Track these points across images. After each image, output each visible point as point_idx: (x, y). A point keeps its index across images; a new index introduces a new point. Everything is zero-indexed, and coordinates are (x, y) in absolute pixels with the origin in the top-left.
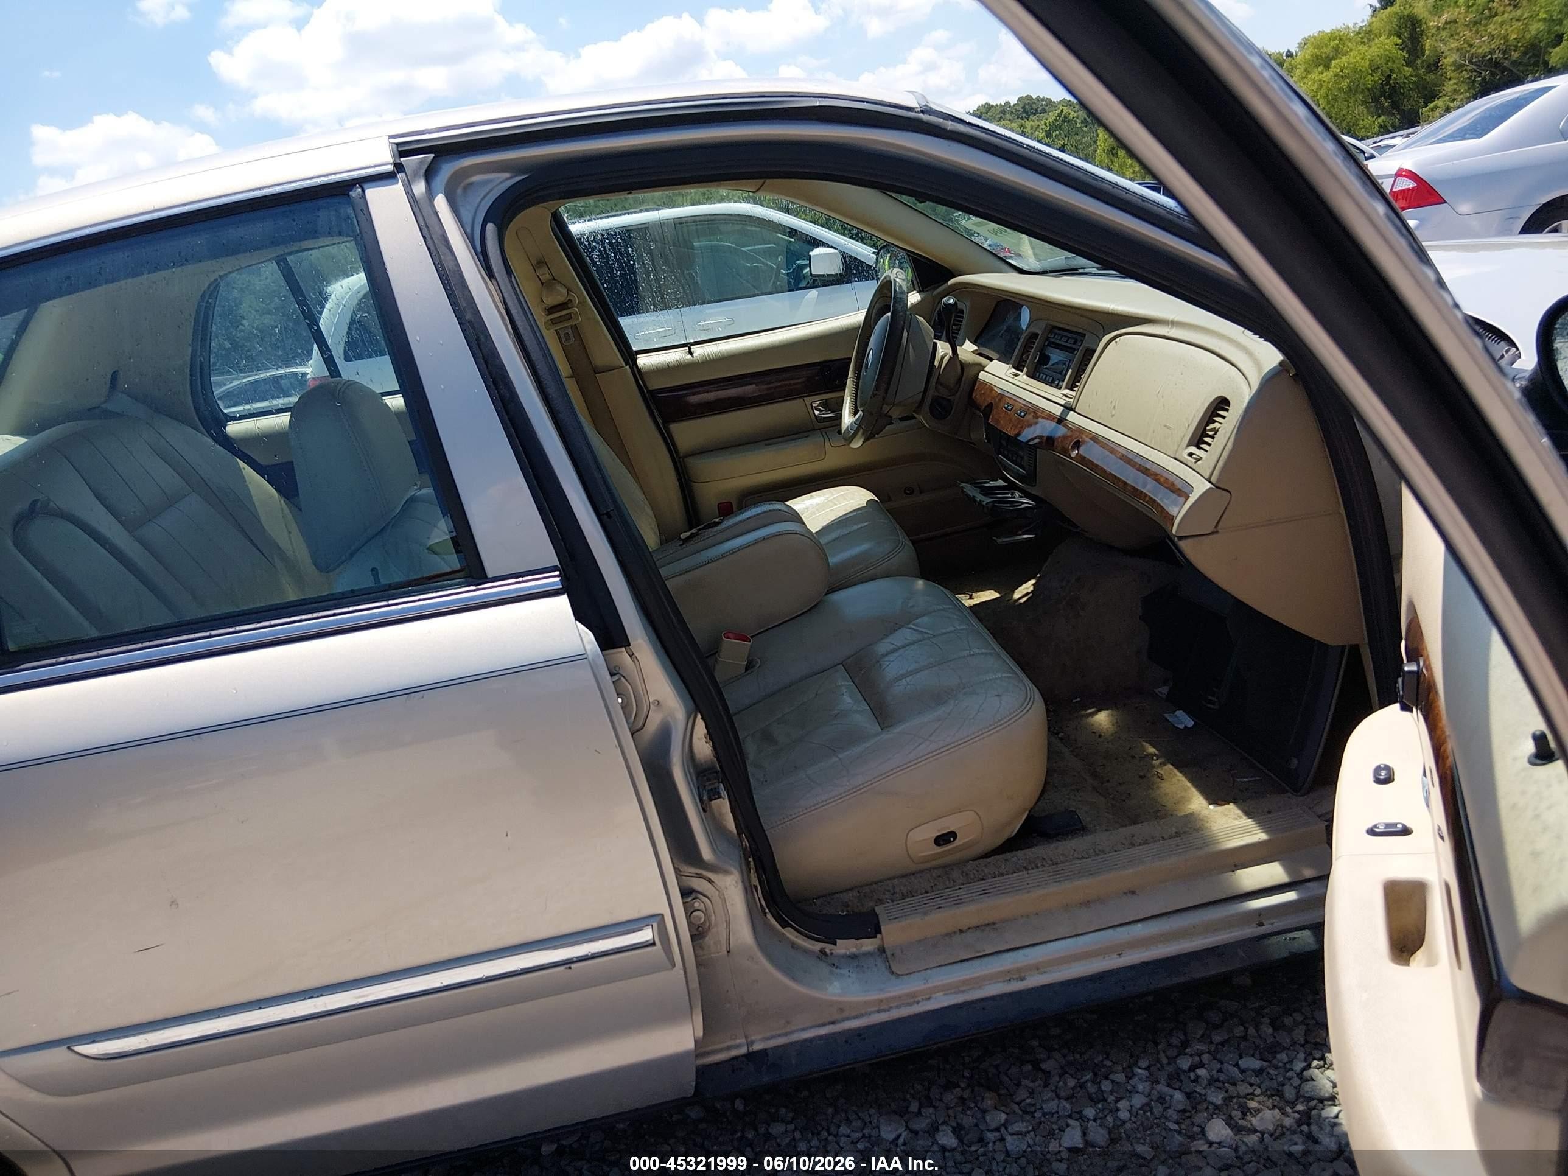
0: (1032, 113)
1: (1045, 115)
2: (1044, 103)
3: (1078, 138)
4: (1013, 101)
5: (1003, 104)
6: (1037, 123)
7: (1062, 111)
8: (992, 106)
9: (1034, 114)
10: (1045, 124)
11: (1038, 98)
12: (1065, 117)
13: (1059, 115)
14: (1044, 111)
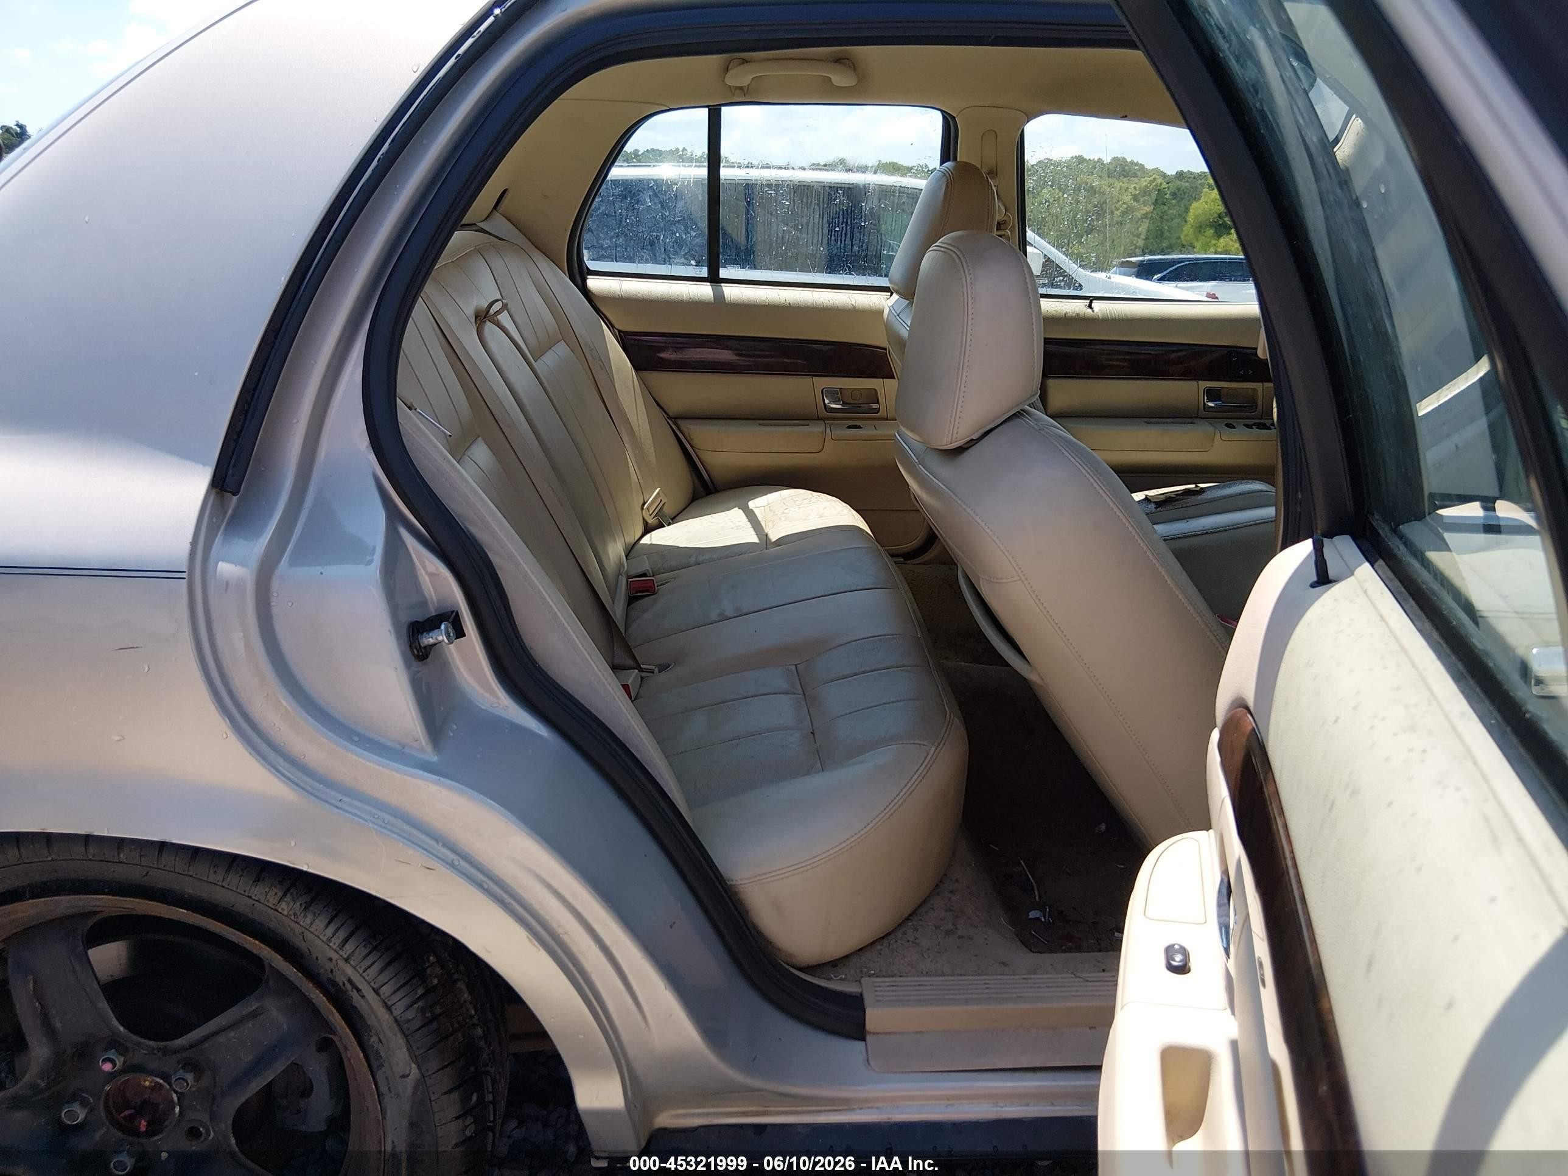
0: (1123, 175)
1: (1136, 180)
2: (1136, 168)
3: (1166, 208)
4: (1107, 159)
5: (1096, 159)
6: (1126, 185)
7: (1155, 179)
8: (1086, 159)
9: (1125, 177)
10: (1135, 188)
11: (1132, 162)
12: (1156, 185)
13: (1151, 182)
14: (1135, 175)
